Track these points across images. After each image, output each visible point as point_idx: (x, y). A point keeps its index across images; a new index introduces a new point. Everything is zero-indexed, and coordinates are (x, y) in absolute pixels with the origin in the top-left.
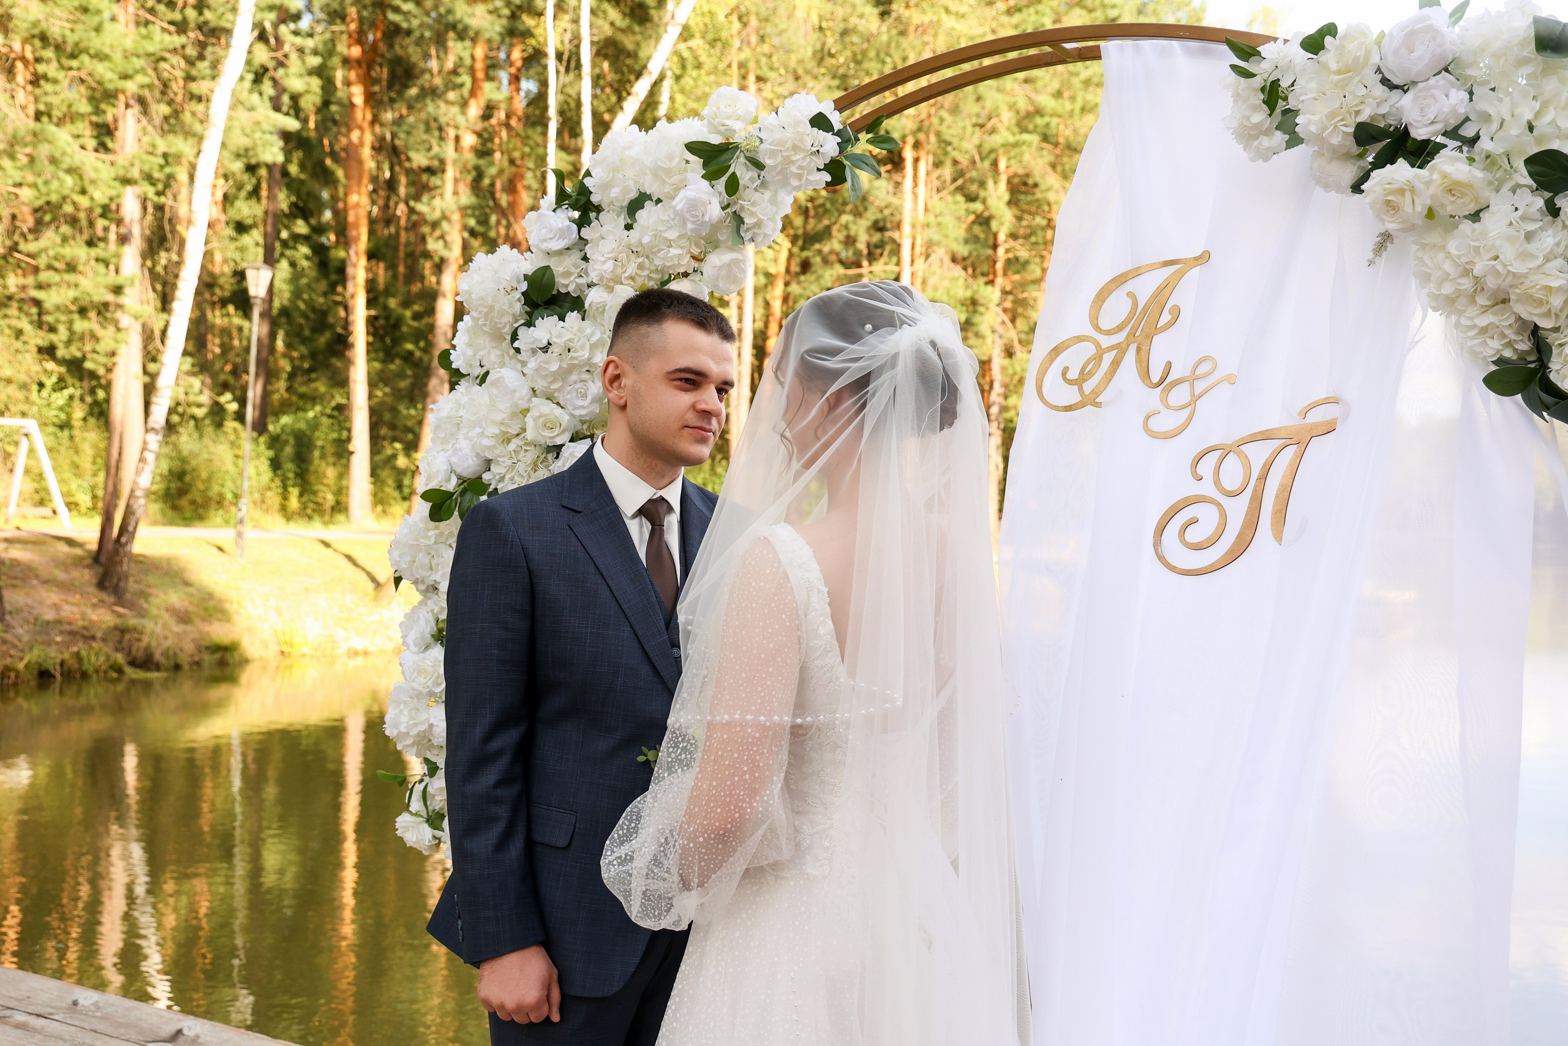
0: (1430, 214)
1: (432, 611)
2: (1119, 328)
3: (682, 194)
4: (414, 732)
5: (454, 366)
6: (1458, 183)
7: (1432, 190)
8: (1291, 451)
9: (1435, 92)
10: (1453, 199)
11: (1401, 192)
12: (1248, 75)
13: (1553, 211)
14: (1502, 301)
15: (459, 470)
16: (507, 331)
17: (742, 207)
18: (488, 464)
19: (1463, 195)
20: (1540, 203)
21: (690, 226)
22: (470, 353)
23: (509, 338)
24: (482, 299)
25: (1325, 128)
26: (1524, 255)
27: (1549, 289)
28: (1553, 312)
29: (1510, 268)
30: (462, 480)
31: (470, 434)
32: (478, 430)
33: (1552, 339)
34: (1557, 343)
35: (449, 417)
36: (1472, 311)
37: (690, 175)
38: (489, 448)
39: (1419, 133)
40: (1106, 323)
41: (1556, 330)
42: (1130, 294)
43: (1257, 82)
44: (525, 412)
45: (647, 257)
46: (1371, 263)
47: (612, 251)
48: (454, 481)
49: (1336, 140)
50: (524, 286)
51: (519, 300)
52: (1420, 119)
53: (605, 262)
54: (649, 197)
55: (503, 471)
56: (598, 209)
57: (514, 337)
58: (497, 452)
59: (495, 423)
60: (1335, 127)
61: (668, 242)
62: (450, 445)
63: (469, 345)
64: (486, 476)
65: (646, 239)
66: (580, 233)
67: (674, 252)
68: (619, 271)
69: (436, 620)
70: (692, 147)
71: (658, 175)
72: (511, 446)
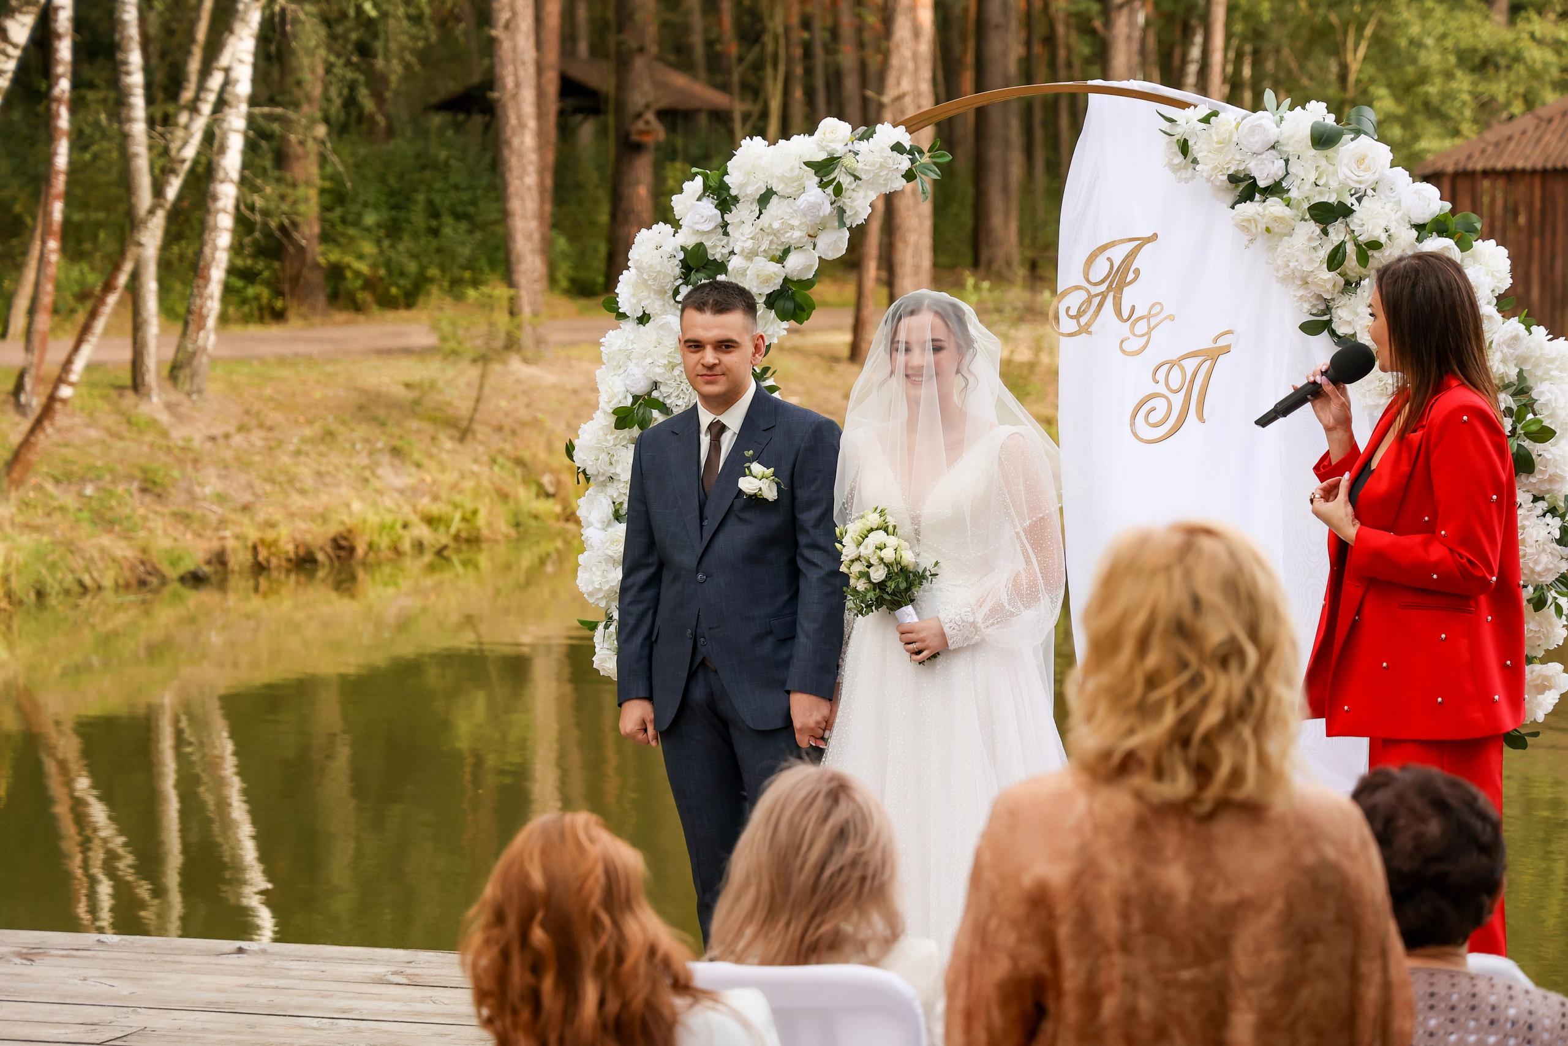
0: (1267, 231)
1: (611, 497)
2: (1103, 281)
3: (803, 197)
4: (606, 587)
5: (620, 311)
6: (1278, 215)
7: (1265, 221)
8: (1208, 363)
9: (1267, 160)
10: (1277, 223)
12: (1171, 134)
13: (1325, 232)
14: (1305, 283)
15: (633, 389)
16: (669, 287)
17: (844, 202)
18: (656, 385)
19: (1282, 222)
20: (1318, 229)
21: (809, 218)
22: (634, 301)
23: (671, 293)
24: (651, 266)
25: (1213, 174)
28: (1329, 290)
30: (636, 398)
31: (644, 364)
32: (649, 360)
33: (1332, 306)
34: (1335, 307)
35: (620, 350)
36: (1293, 287)
37: (807, 183)
38: (660, 374)
39: (1261, 183)
40: (1095, 277)
41: (1332, 299)
42: (1108, 259)
43: (1175, 139)
45: (775, 235)
46: (1247, 247)
48: (630, 400)
49: (1219, 180)
50: (681, 256)
51: (677, 265)
52: (1262, 175)
53: (745, 241)
54: (775, 193)
55: (671, 391)
56: (736, 200)
57: (676, 293)
58: (666, 377)
59: (664, 356)
60: (1218, 173)
61: (792, 228)
62: (621, 371)
63: (634, 295)
64: (655, 394)
65: (776, 225)
66: (723, 217)
67: (797, 234)
68: (756, 247)
69: (614, 503)
70: (808, 164)
71: (782, 179)
72: (676, 372)
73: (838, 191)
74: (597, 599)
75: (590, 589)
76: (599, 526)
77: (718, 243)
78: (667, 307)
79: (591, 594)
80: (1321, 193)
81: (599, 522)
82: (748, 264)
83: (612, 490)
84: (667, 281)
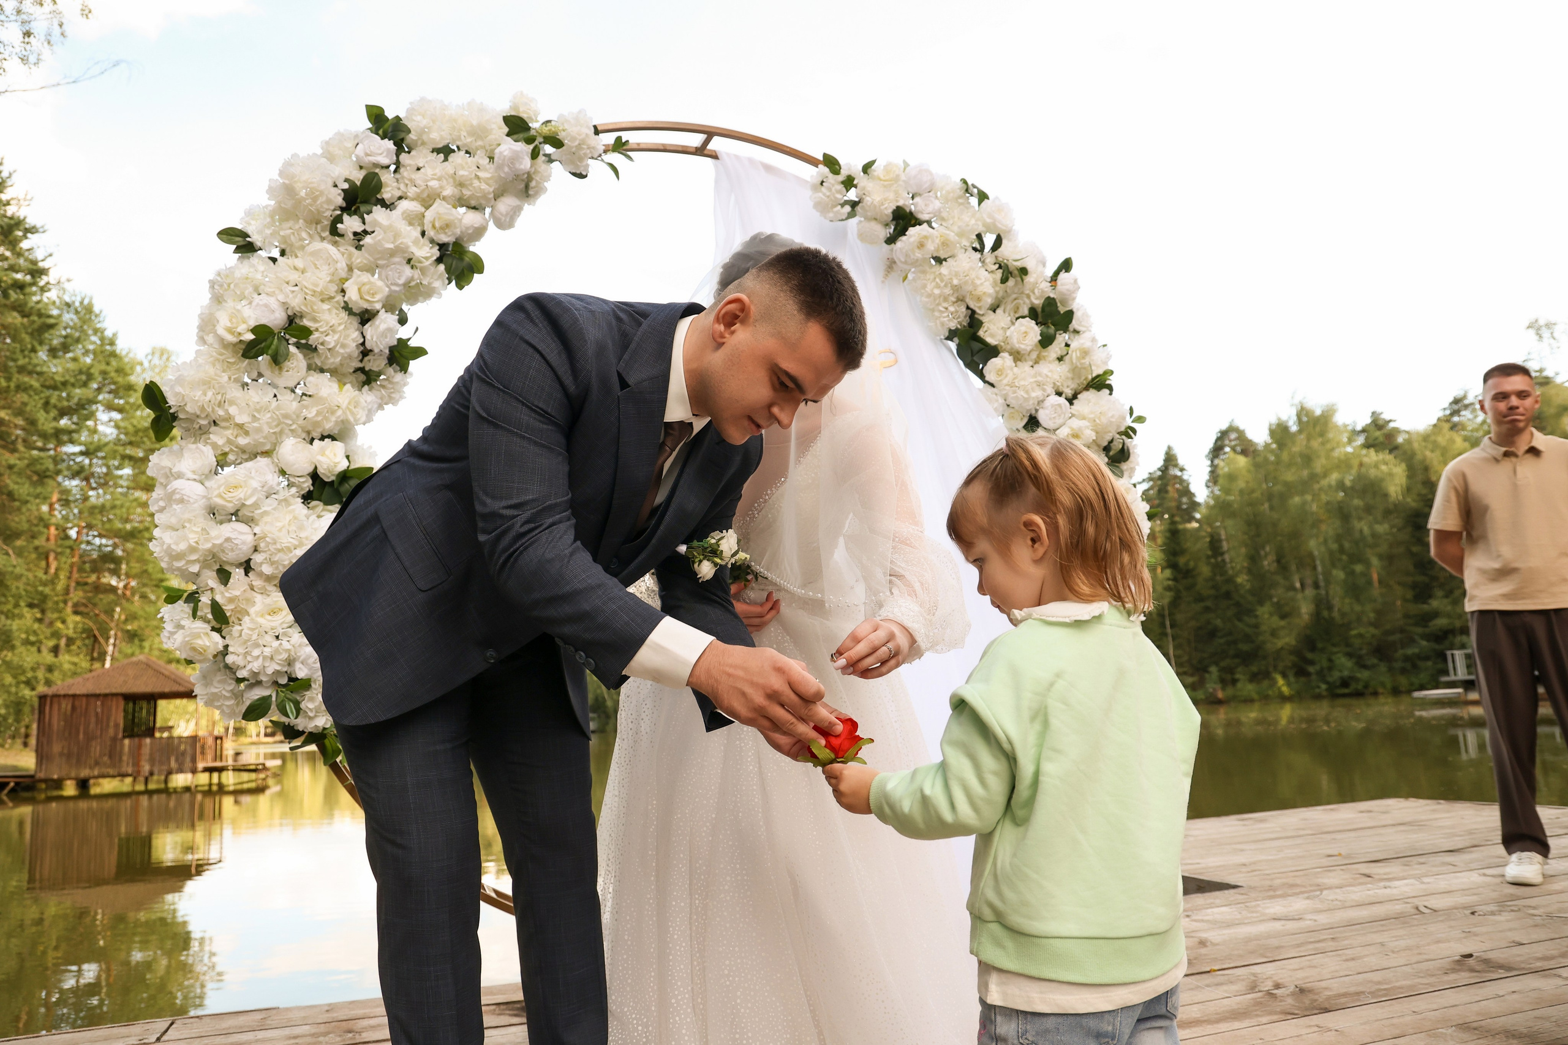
3: (505, 146)
6: (948, 240)
9: (932, 199)
11: (926, 239)
13: (982, 261)
14: (964, 298)
18: (291, 318)
21: (506, 169)
23: (327, 223)
25: (878, 207)
27: (986, 294)
28: (985, 305)
29: (968, 286)
33: (983, 319)
39: (923, 216)
41: (983, 315)
44: (344, 280)
47: (434, 175)
49: (882, 215)
50: (346, 186)
51: (339, 195)
52: (925, 210)
57: (338, 220)
66: (398, 157)
69: (215, 452)
72: (326, 306)
74: (188, 562)
76: (196, 477)
78: (319, 239)
79: (181, 555)
81: (194, 472)
82: (423, 210)
83: (218, 437)
84: (326, 206)
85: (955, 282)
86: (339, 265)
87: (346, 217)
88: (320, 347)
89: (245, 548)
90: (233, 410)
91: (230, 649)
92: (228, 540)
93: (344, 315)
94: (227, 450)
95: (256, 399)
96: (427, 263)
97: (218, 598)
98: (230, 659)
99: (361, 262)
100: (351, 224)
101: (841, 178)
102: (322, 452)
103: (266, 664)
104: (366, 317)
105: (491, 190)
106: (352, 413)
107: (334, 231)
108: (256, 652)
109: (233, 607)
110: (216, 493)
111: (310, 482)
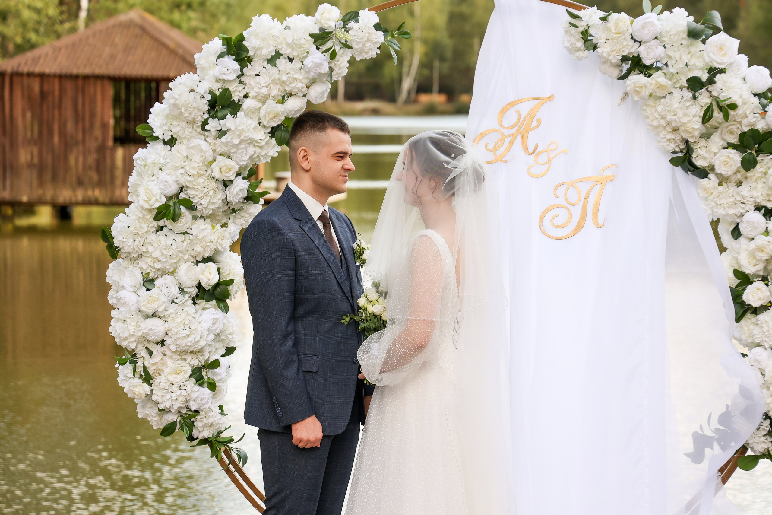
0: (651, 95)
3: (309, 59)
4: (140, 334)
5: (154, 134)
6: (662, 85)
7: (652, 87)
9: (653, 47)
10: (660, 90)
11: (641, 87)
12: (575, 26)
13: (695, 98)
14: (676, 130)
15: (166, 192)
16: (200, 120)
17: (335, 64)
18: (183, 188)
19: (663, 89)
20: (691, 95)
21: (311, 74)
22: (166, 128)
23: (200, 124)
25: (609, 55)
26: (685, 115)
27: (694, 129)
28: (694, 136)
29: (681, 120)
30: (169, 198)
31: (175, 174)
32: (181, 171)
33: (694, 147)
34: (695, 147)
35: (154, 163)
36: (664, 132)
37: (309, 48)
38: (189, 182)
39: (647, 62)
40: (505, 124)
41: (695, 142)
42: (517, 111)
44: (210, 163)
45: (282, 84)
47: (264, 83)
48: (164, 199)
49: (614, 61)
50: (209, 97)
51: (206, 104)
52: (647, 57)
53: (260, 89)
54: (281, 55)
55: (198, 193)
56: (252, 58)
57: (205, 123)
59: (194, 168)
60: (614, 56)
61: (295, 79)
62: (154, 178)
63: (165, 124)
64: (182, 195)
65: (284, 78)
66: (242, 71)
67: (300, 85)
68: (268, 93)
69: (142, 273)
70: (311, 36)
71: (289, 45)
72: (201, 180)
73: (333, 56)
74: (130, 342)
75: (126, 334)
76: (132, 289)
77: (237, 89)
78: (194, 133)
79: (125, 339)
80: (690, 70)
81: (131, 286)
82: (260, 105)
83: (143, 264)
84: (198, 114)
85: (668, 118)
86: (207, 154)
87: (210, 120)
88: (199, 207)
89: (160, 334)
90: (151, 249)
91: (154, 391)
92: (151, 329)
93: (212, 185)
94: (148, 271)
95: (163, 243)
96: (263, 143)
97: (147, 364)
98: (154, 398)
99: (220, 150)
100: (213, 125)
101: (581, 29)
102: (203, 272)
103: (174, 403)
104: (226, 184)
105: (304, 85)
106: (220, 245)
107: (203, 129)
108: (168, 396)
109: (155, 368)
110: (142, 304)
111: (197, 290)
